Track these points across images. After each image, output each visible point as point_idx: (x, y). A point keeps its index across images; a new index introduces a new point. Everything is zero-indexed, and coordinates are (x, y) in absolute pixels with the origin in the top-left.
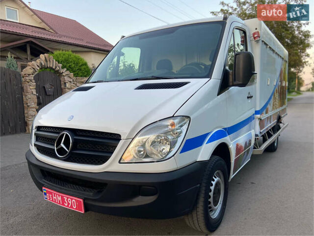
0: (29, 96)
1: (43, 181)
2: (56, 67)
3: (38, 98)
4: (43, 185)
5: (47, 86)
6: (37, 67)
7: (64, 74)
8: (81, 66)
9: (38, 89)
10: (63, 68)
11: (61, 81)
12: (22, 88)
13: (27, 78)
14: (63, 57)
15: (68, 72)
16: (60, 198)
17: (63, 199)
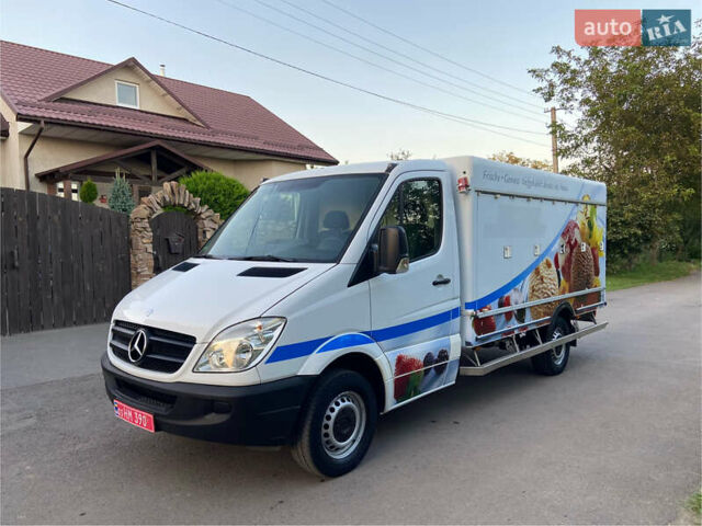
0: (141, 256)
1: (116, 393)
2: (189, 204)
3: (156, 259)
4: (115, 397)
5: (173, 238)
6: (156, 205)
7: (203, 216)
8: (237, 199)
9: (156, 243)
10: (201, 204)
11: (197, 228)
12: (130, 242)
13: (139, 225)
14: (205, 184)
15: (211, 212)
16: (130, 414)
17: (134, 415)
